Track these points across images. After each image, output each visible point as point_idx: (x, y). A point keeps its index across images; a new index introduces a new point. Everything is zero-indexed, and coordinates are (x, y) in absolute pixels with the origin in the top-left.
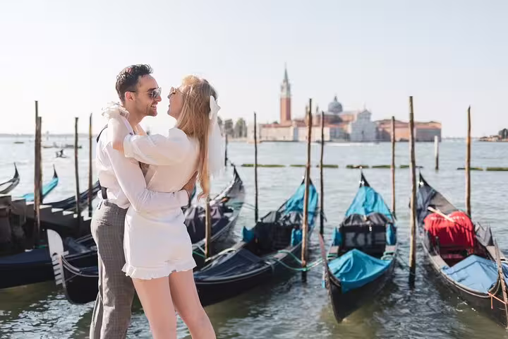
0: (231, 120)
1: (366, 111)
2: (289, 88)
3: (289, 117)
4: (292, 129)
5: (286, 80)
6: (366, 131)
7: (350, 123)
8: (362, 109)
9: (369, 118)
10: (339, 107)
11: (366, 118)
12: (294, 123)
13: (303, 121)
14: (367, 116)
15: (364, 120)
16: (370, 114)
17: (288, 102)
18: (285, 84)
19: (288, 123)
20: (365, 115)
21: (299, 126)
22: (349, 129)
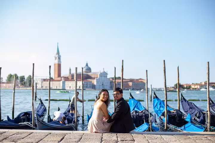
0: (24, 76)
1: (104, 72)
2: (59, 58)
3: (59, 75)
4: (61, 82)
5: (58, 53)
6: (105, 84)
7: (96, 79)
8: (102, 71)
9: (106, 77)
10: (89, 70)
11: (104, 76)
12: (62, 78)
13: (68, 78)
14: (106, 75)
15: (103, 77)
16: (107, 74)
17: (59, 66)
18: (57, 56)
19: (59, 79)
20: (104, 74)
21: (66, 80)
22: (95, 82)
